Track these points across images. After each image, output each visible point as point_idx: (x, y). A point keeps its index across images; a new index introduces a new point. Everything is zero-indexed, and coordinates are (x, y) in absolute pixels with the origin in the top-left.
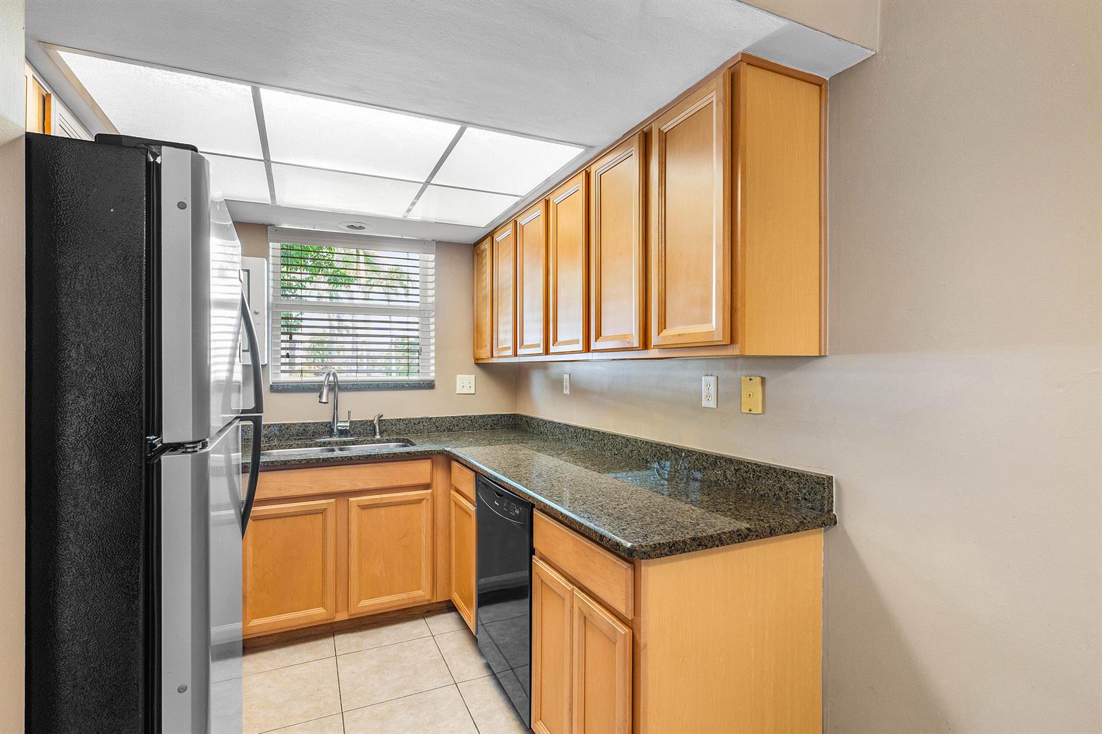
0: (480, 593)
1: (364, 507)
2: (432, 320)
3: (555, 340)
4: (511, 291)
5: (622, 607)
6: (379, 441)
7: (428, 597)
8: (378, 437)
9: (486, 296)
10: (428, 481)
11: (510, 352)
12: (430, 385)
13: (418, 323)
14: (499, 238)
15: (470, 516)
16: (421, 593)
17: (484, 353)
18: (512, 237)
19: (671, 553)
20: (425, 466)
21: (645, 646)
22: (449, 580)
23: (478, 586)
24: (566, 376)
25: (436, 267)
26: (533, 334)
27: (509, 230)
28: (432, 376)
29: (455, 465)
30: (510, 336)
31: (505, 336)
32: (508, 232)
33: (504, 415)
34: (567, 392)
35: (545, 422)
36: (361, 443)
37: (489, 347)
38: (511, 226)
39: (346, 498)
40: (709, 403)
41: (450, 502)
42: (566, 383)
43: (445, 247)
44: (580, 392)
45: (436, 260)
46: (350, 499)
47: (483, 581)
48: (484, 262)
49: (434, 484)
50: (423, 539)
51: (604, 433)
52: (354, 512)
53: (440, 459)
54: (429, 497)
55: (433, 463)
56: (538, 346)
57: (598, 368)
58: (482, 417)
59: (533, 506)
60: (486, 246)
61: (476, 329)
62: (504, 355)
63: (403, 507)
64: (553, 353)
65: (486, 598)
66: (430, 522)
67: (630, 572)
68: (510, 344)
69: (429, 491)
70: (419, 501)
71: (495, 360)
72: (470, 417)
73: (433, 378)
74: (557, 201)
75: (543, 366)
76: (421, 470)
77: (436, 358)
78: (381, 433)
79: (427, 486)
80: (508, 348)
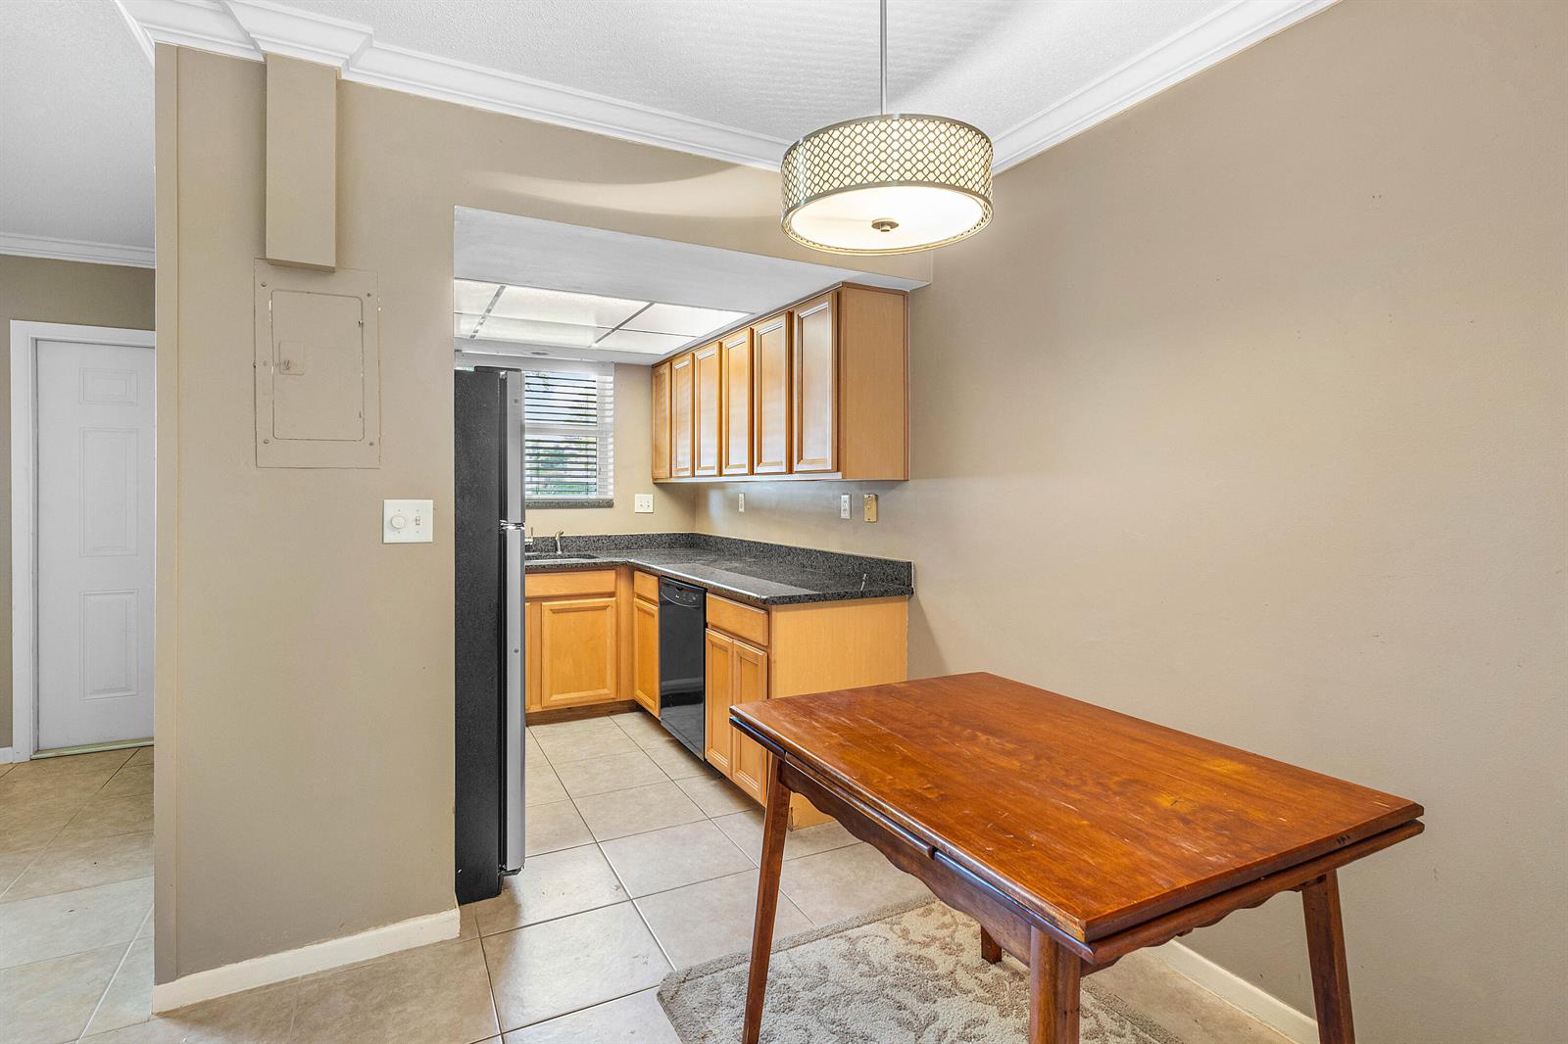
0: (664, 694)
1: (555, 611)
2: (611, 440)
3: (728, 464)
4: (689, 417)
5: (760, 638)
6: (561, 557)
7: (612, 696)
8: (559, 552)
9: (665, 419)
10: (612, 589)
11: (688, 473)
12: (609, 504)
13: (595, 443)
14: (678, 365)
15: (653, 616)
16: (606, 691)
17: (663, 473)
18: (691, 367)
19: (790, 602)
20: (611, 575)
21: (775, 662)
22: (632, 680)
23: (661, 688)
24: (741, 496)
25: (614, 389)
26: (709, 459)
27: (686, 361)
28: (610, 495)
29: (637, 574)
30: (688, 457)
31: (683, 458)
32: (686, 363)
33: (682, 534)
34: (742, 510)
35: (722, 539)
36: (545, 558)
37: (668, 467)
38: (689, 357)
39: (539, 603)
40: (845, 515)
41: (632, 610)
42: (741, 502)
43: (624, 368)
44: (755, 509)
45: (615, 382)
46: (544, 604)
47: (664, 683)
48: (663, 385)
49: (618, 594)
50: (608, 641)
51: (772, 545)
52: (547, 616)
53: (623, 570)
54: (613, 605)
55: (616, 572)
56: (713, 468)
57: (769, 488)
58: (660, 535)
59: (706, 590)
60: (665, 369)
61: (656, 449)
62: (683, 476)
63: (590, 613)
64: (725, 475)
65: (668, 700)
66: (614, 626)
67: (766, 616)
68: (688, 465)
69: (614, 599)
70: (604, 608)
71: (673, 480)
72: (648, 535)
73: (611, 497)
74: (729, 346)
75: (720, 486)
76: (606, 580)
77: (614, 477)
78: (562, 550)
79: (611, 595)
80: (687, 469)
